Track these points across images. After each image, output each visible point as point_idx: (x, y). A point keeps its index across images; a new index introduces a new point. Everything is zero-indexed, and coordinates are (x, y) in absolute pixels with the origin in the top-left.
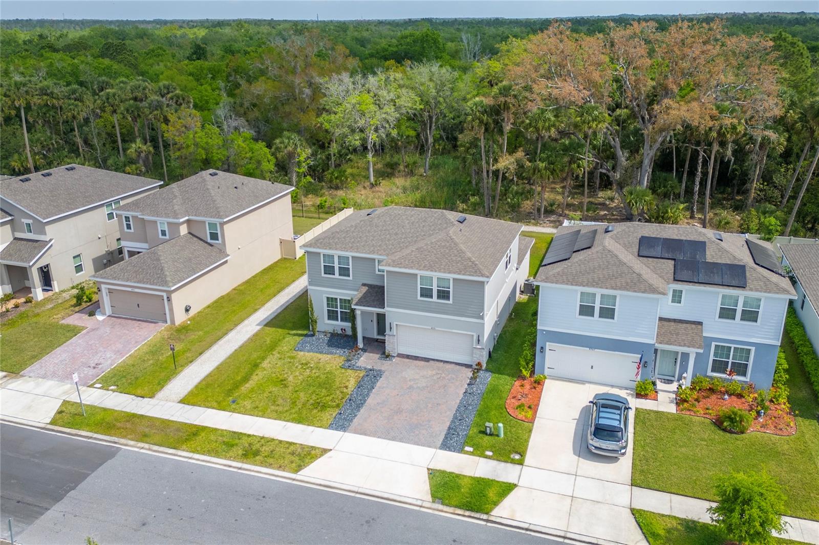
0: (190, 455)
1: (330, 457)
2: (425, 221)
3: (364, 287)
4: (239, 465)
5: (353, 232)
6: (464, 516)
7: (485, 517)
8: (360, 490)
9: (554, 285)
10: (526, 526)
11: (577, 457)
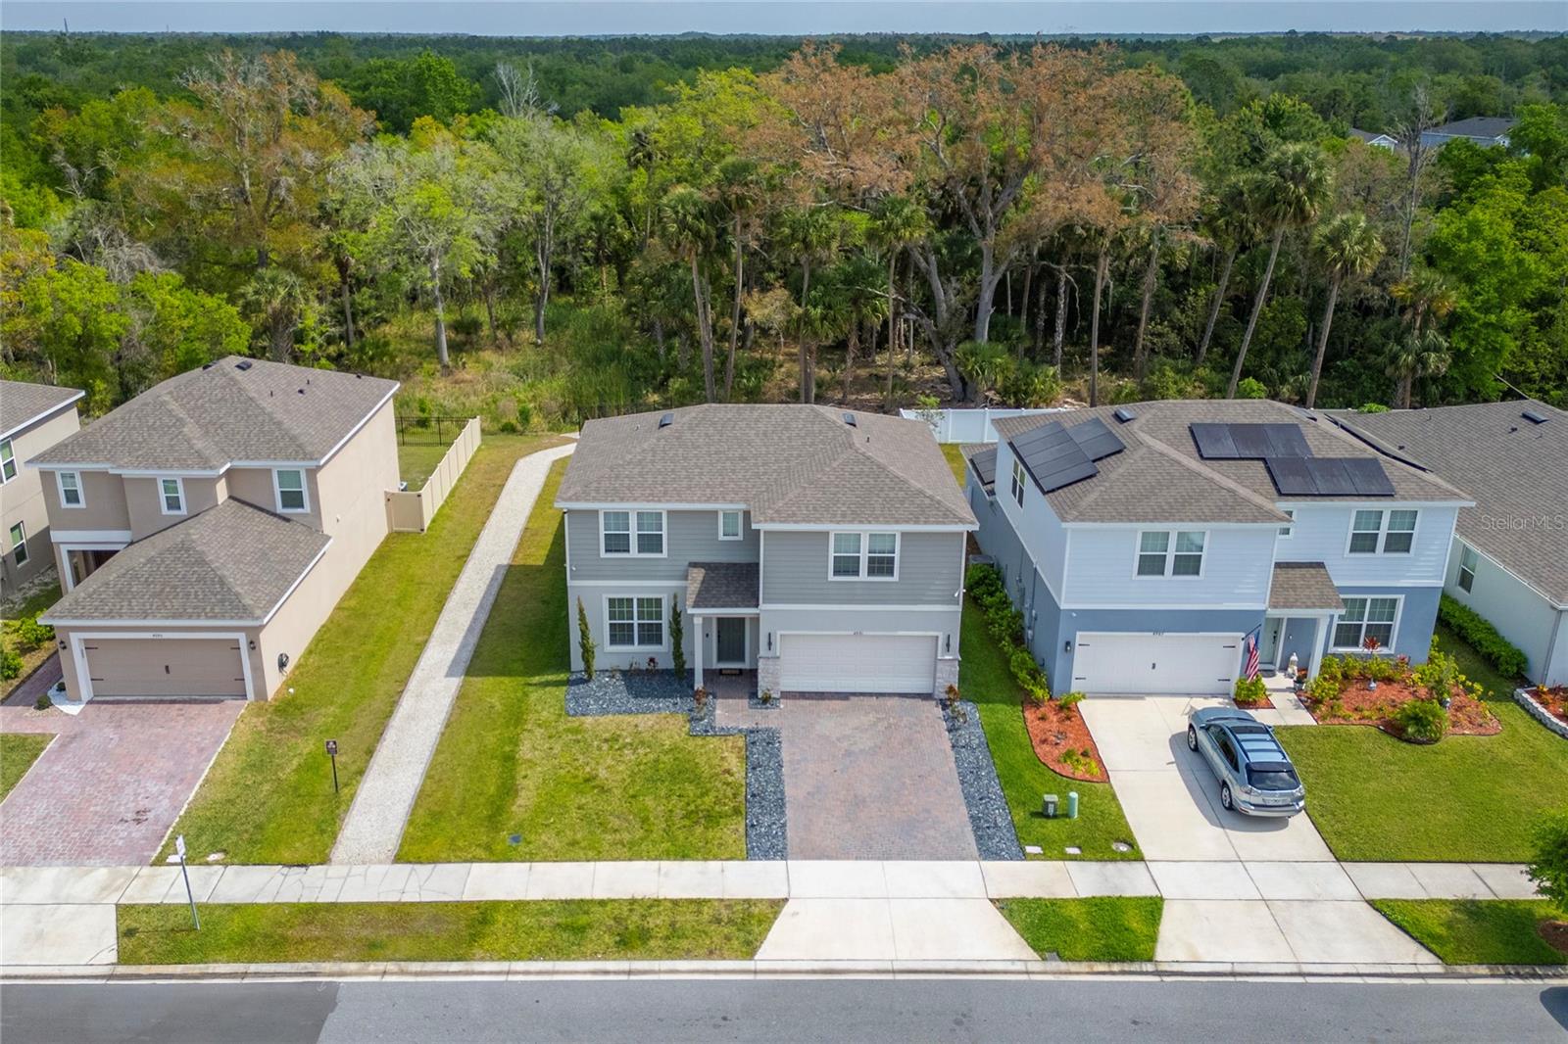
0: (504, 966)
1: (795, 914)
2: (786, 429)
3: (695, 570)
4: (624, 965)
5: (653, 462)
6: (1113, 973)
7: (1149, 967)
8: (897, 966)
9: (1098, 525)
10: (1227, 968)
11: (1221, 830)
